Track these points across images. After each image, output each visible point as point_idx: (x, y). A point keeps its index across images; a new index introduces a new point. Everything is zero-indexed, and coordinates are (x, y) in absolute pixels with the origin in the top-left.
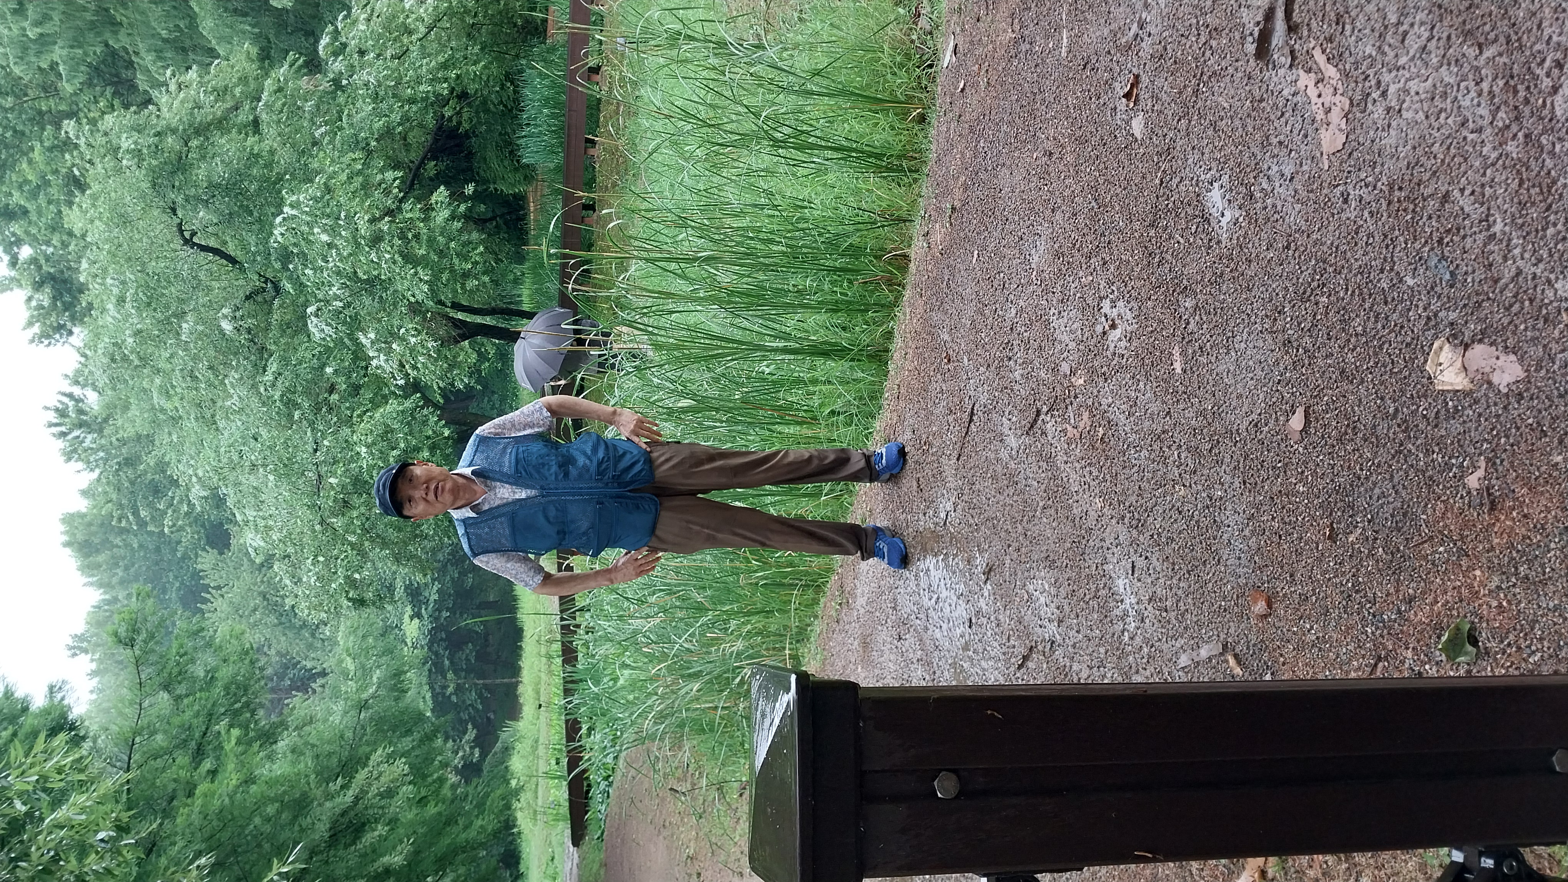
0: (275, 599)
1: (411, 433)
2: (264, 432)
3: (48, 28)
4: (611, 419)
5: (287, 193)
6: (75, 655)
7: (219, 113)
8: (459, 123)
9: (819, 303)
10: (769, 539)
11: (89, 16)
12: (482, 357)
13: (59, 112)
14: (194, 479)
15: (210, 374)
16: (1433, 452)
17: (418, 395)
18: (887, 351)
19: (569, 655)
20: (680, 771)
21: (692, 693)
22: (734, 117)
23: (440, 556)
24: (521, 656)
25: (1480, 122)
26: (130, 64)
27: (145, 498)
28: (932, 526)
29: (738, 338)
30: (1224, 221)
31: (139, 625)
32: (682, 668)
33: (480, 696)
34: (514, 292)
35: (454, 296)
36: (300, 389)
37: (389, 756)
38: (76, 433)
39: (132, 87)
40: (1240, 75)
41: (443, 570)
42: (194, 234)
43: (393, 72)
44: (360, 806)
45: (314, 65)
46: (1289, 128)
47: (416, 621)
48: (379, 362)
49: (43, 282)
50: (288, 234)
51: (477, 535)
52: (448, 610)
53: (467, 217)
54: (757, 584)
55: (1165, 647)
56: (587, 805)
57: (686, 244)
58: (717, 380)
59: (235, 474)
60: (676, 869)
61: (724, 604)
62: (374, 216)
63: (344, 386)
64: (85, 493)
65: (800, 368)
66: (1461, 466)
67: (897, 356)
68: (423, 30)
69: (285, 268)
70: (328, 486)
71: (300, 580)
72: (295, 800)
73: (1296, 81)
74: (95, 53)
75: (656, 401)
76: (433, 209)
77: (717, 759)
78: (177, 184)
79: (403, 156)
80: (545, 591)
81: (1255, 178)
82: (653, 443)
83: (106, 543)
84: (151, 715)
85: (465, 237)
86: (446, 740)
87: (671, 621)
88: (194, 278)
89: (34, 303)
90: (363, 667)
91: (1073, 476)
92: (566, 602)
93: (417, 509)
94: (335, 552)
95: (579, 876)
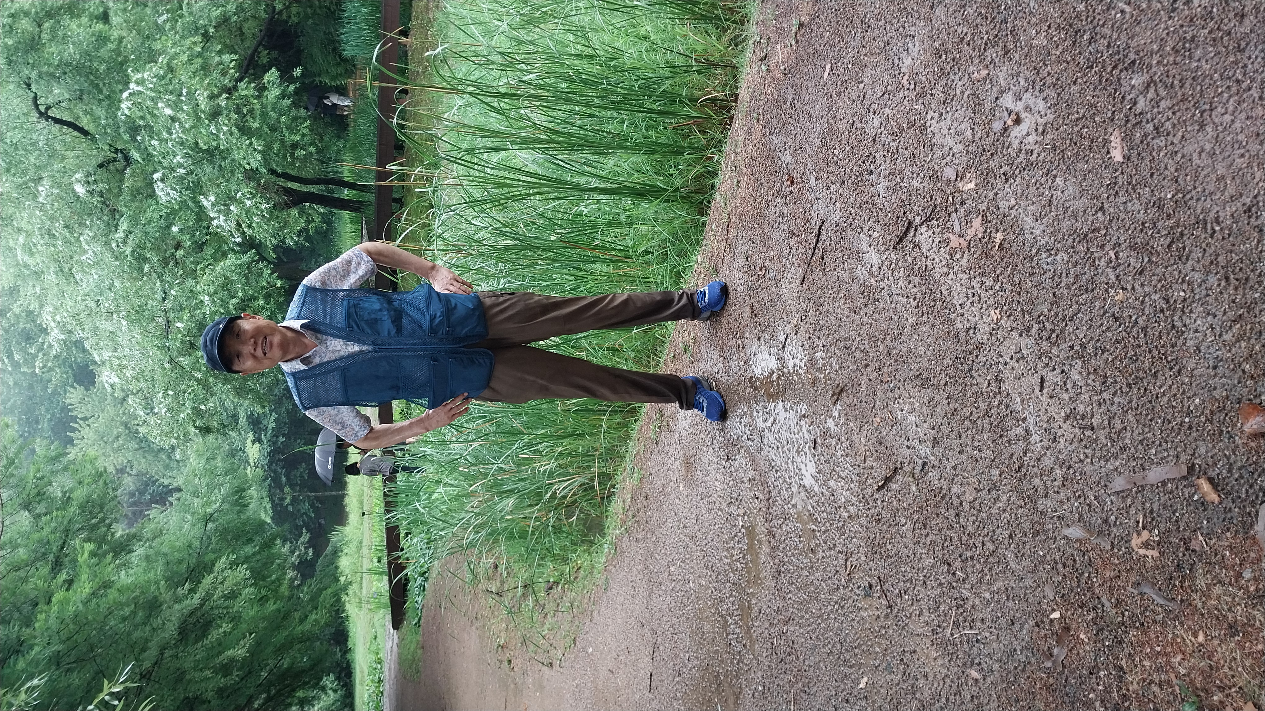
0: (133, 427)
1: (248, 284)
2: (117, 284)
4: (428, 273)
5: (132, 71)
8: (289, 16)
9: (637, 145)
14: (55, 325)
15: (66, 232)
17: (254, 251)
18: (710, 186)
21: (507, 507)
23: (276, 391)
27: (18, 343)
32: (496, 485)
33: (312, 505)
34: (337, 168)
35: (284, 166)
36: (149, 245)
37: (232, 563)
41: (278, 403)
42: (48, 108)
44: (207, 607)
47: (257, 445)
48: (219, 222)
50: (134, 109)
51: (308, 389)
52: (284, 436)
53: (296, 96)
55: (1088, 468)
56: (405, 596)
59: (91, 319)
60: (488, 655)
61: (537, 429)
62: (212, 92)
63: (189, 243)
67: (724, 187)
69: (133, 139)
70: (175, 330)
71: (152, 411)
72: (147, 602)
76: (266, 88)
78: (30, 61)
79: (238, 44)
80: (366, 444)
84: (12, 532)
85: (294, 113)
86: (284, 543)
87: (488, 445)
88: (49, 147)
90: (208, 486)
91: (957, 288)
93: (245, 364)
94: (183, 387)
95: (399, 653)
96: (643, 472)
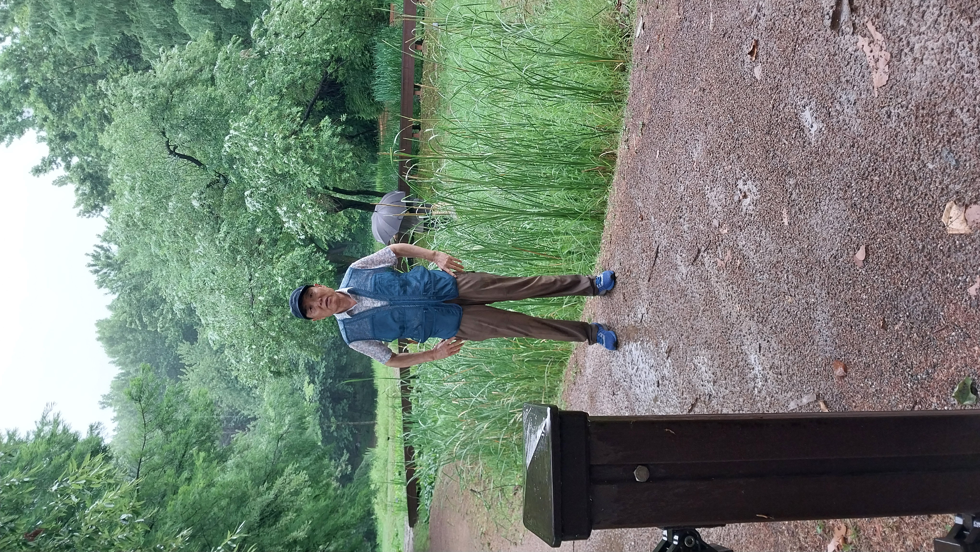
0: (225, 372)
1: (309, 268)
2: (218, 268)
3: (88, 24)
4: (432, 258)
5: (232, 121)
6: (104, 407)
7: (191, 73)
8: (337, 77)
9: (560, 184)
10: (531, 332)
11: (112, 16)
12: (352, 220)
13: (95, 74)
14: (176, 298)
15: (186, 233)
16: (947, 273)
17: (313, 245)
18: (603, 213)
19: (406, 405)
20: (476, 479)
21: (484, 430)
22: (506, 70)
23: (326, 345)
24: (376, 407)
25: (972, 66)
26: (138, 44)
27: (146, 310)
28: (633, 323)
29: (509, 206)
30: (813, 130)
31: (144, 387)
32: (477, 414)
33: (351, 432)
34: (371, 180)
35: (334, 184)
36: (241, 242)
37: (296, 469)
38: (105, 270)
39: (139, 59)
40: (821, 39)
41: (328, 354)
42: (176, 147)
43: (296, 46)
44: (278, 501)
45: (247, 43)
46: (853, 72)
47: (312, 385)
48: (289, 225)
49: (85, 179)
50: (233, 147)
51: (351, 330)
52: (331, 378)
53: (342, 135)
54: (523, 360)
55: (780, 397)
56: (418, 501)
57: (477, 149)
58: (496, 233)
59: (201, 295)
60: (475, 540)
61: (502, 373)
62: (285, 135)
63: (268, 240)
64: (110, 307)
65: (548, 225)
66: (965, 281)
67: (609, 216)
68: (314, 20)
69: (231, 168)
70: (258, 302)
71: (241, 360)
72: (238, 497)
73: (856, 43)
74: (116, 39)
75: (460, 246)
76: (321, 130)
77: (500, 472)
78: (166, 117)
79: (302, 98)
80: (393, 364)
81: (832, 103)
82: (458, 273)
83: (123, 338)
84: (151, 444)
85: (341, 147)
86: (331, 459)
87: (470, 384)
88: (176, 174)
89: (80, 192)
90: (280, 414)
91: (722, 291)
92: (404, 371)
93: (314, 314)
94: (263, 343)
95: (413, 545)
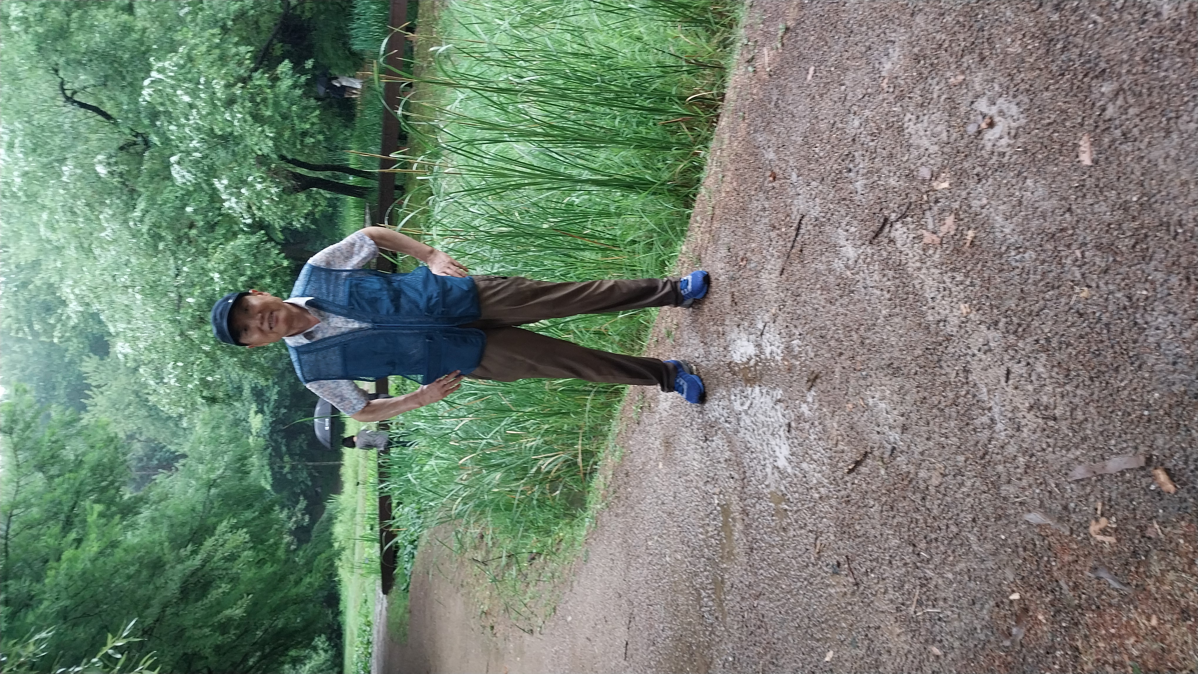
1: (256, 263)
2: (133, 260)
4: (426, 257)
5: (154, 60)
8: (302, 12)
9: (627, 140)
14: (72, 296)
15: (87, 210)
17: (263, 232)
20: (476, 540)
23: (280, 365)
27: (38, 314)
31: (19, 416)
32: (484, 459)
33: (310, 475)
35: (294, 154)
36: (164, 224)
37: (233, 527)
42: (75, 93)
44: (208, 567)
47: (260, 416)
48: (231, 204)
50: (155, 95)
51: (309, 362)
52: (285, 407)
53: (306, 87)
56: (395, 562)
59: (107, 293)
60: (472, 621)
62: (228, 82)
63: (202, 223)
67: (709, 181)
69: (153, 124)
70: (186, 305)
71: (162, 381)
72: (151, 562)
76: (278, 78)
78: (59, 48)
79: (254, 35)
83: (6, 349)
84: (27, 492)
85: (305, 102)
86: (282, 510)
88: (74, 130)
90: (212, 452)
93: (252, 337)
95: (387, 617)
96: (624, 450)
